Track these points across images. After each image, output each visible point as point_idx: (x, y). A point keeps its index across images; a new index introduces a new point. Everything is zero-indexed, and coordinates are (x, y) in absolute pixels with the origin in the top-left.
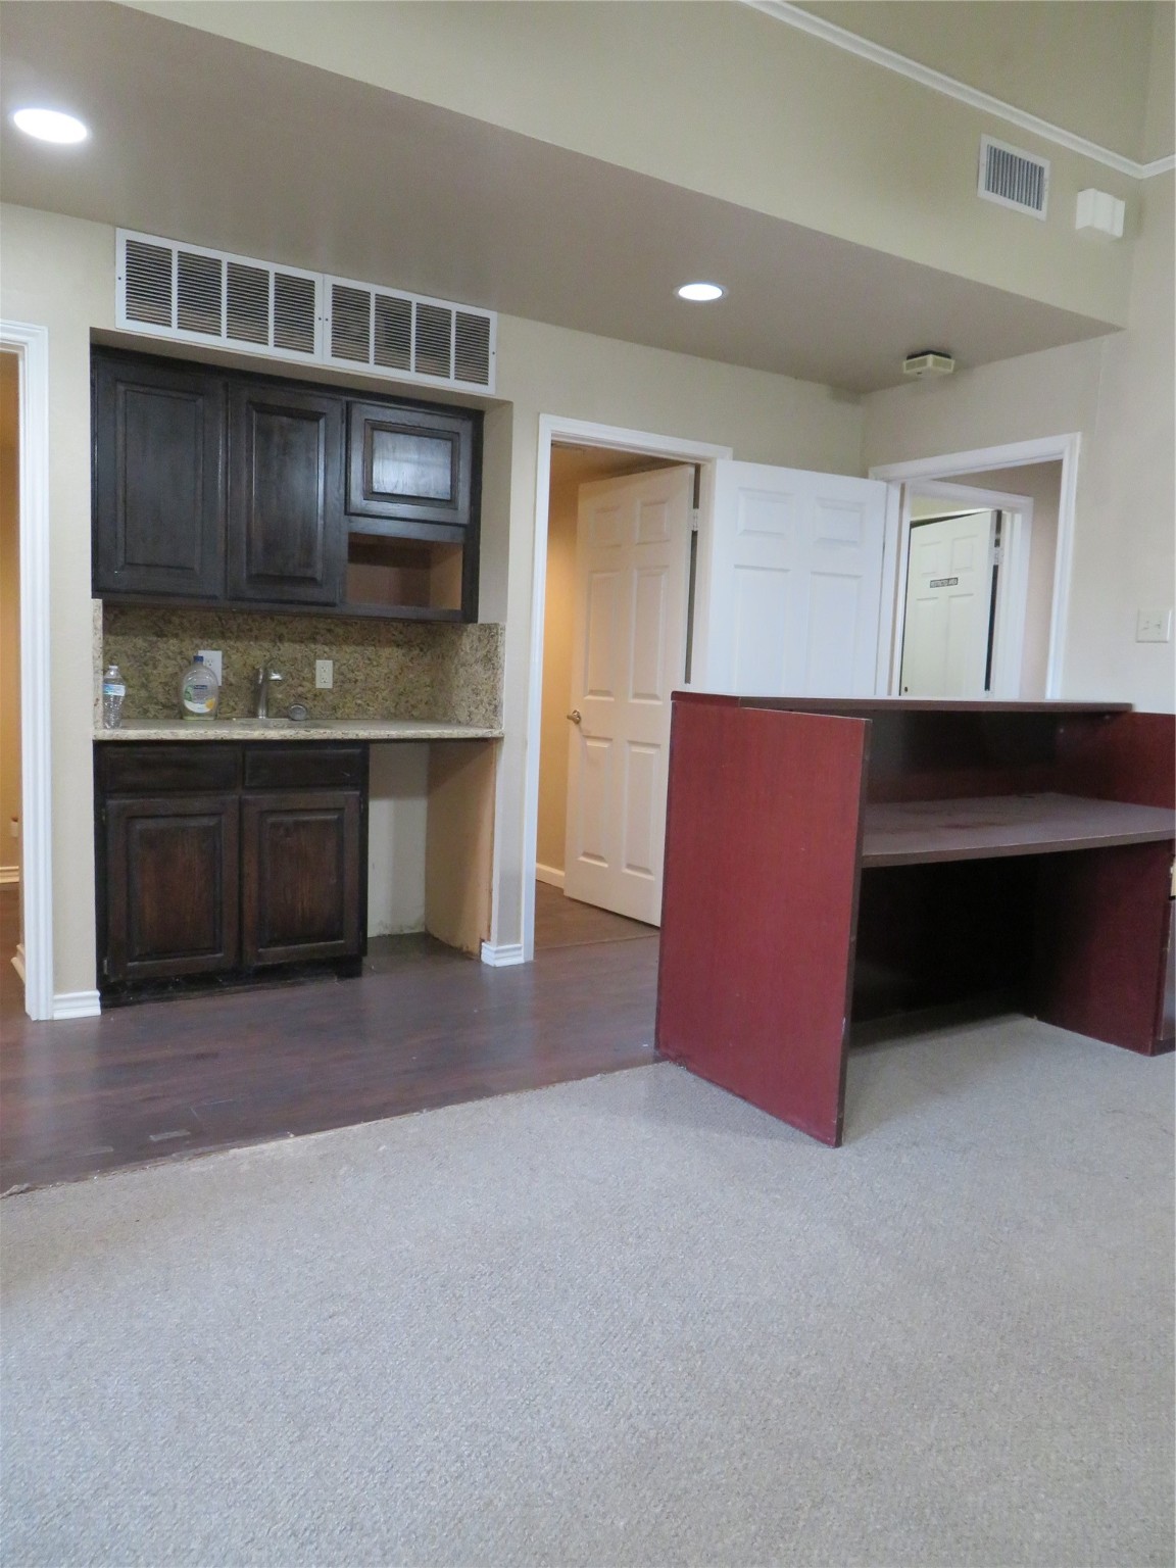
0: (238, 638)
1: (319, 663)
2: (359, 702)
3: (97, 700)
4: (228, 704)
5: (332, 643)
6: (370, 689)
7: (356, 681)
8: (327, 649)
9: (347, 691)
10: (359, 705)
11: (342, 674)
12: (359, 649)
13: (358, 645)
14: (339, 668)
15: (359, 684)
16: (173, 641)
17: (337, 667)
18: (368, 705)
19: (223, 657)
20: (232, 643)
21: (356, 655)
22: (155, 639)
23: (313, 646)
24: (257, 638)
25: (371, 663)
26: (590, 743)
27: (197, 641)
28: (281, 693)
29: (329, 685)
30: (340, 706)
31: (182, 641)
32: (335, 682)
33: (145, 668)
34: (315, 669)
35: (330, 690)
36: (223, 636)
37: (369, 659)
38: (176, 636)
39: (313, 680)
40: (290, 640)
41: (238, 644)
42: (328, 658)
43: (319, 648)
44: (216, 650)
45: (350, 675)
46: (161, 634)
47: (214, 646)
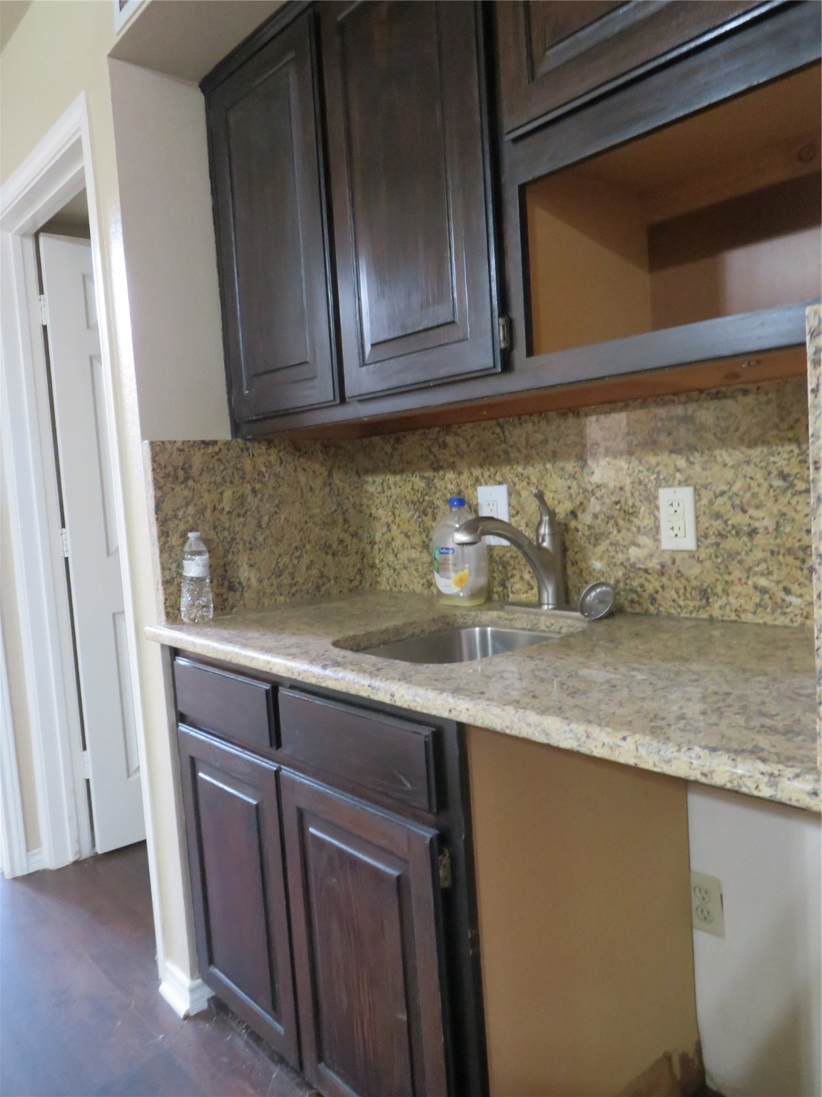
0: (528, 460)
1: (665, 495)
2: (763, 582)
4: (522, 578)
5: (692, 448)
6: (790, 551)
7: (753, 533)
8: (681, 462)
9: (732, 555)
10: (764, 591)
11: (718, 516)
12: (756, 453)
13: (752, 444)
14: (711, 503)
15: (760, 539)
16: (450, 475)
17: (704, 501)
18: (787, 591)
19: (510, 494)
20: (520, 469)
21: (749, 470)
22: (430, 474)
23: (653, 460)
24: (554, 456)
25: (792, 485)
27: (477, 472)
28: (601, 558)
29: (688, 543)
30: (719, 589)
31: (460, 473)
32: (701, 537)
33: (425, 519)
34: (657, 508)
35: (692, 555)
36: (507, 459)
37: (783, 476)
38: (452, 466)
39: (655, 531)
40: (607, 452)
41: (530, 470)
42: (685, 483)
43: (666, 461)
44: (500, 483)
45: (738, 519)
46: (437, 467)
47: (498, 478)
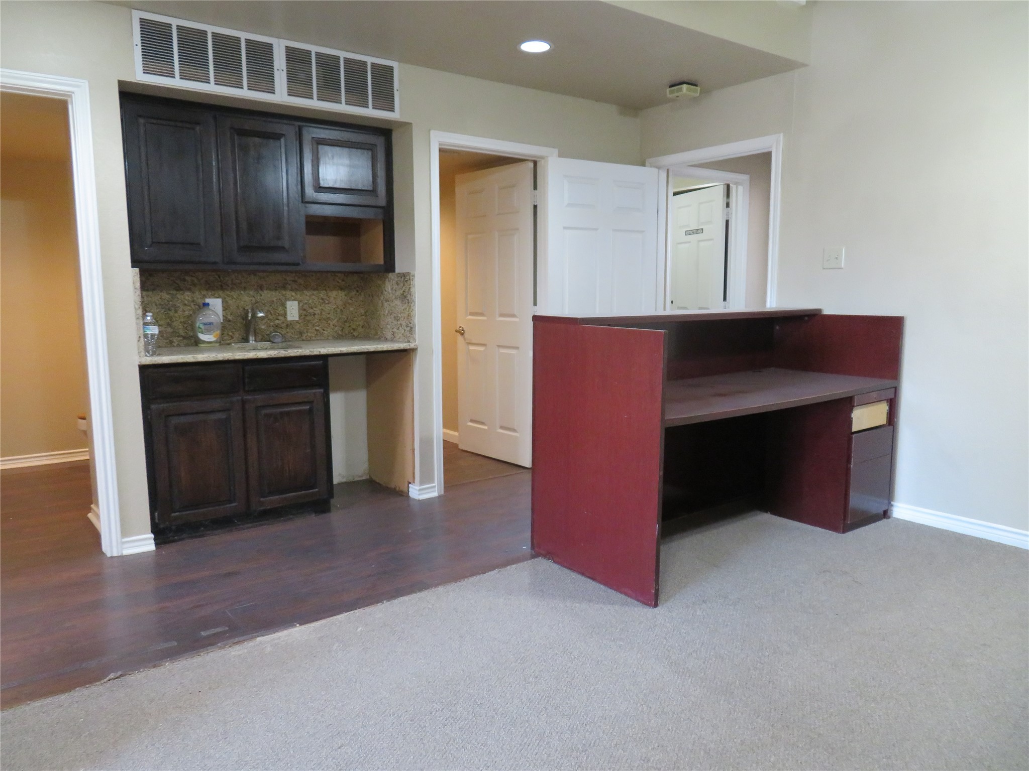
0: (232, 289)
1: (289, 304)
2: (317, 328)
3: (140, 337)
4: (228, 334)
5: (297, 290)
6: (324, 319)
7: (314, 314)
8: (293, 294)
9: (309, 321)
10: (317, 330)
11: (305, 310)
12: (315, 292)
13: (314, 290)
14: (303, 306)
15: (316, 316)
16: (188, 293)
17: (301, 305)
18: (324, 330)
19: (223, 302)
20: (228, 293)
21: (314, 297)
22: (174, 292)
23: (284, 293)
24: (245, 289)
25: (324, 302)
26: (472, 348)
27: (204, 292)
28: (264, 325)
29: (297, 318)
30: (305, 331)
31: (193, 293)
32: (300, 316)
33: (169, 312)
34: (286, 308)
35: (297, 322)
36: (222, 288)
37: (322, 299)
38: (189, 290)
39: (285, 315)
40: (268, 289)
41: (232, 293)
42: (295, 300)
43: (289, 293)
44: (218, 298)
45: (311, 311)
46: (178, 289)
47: (216, 295)
